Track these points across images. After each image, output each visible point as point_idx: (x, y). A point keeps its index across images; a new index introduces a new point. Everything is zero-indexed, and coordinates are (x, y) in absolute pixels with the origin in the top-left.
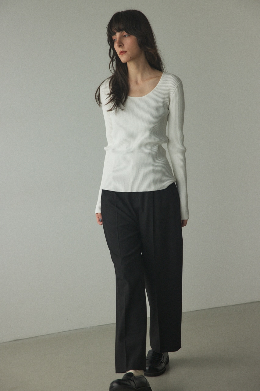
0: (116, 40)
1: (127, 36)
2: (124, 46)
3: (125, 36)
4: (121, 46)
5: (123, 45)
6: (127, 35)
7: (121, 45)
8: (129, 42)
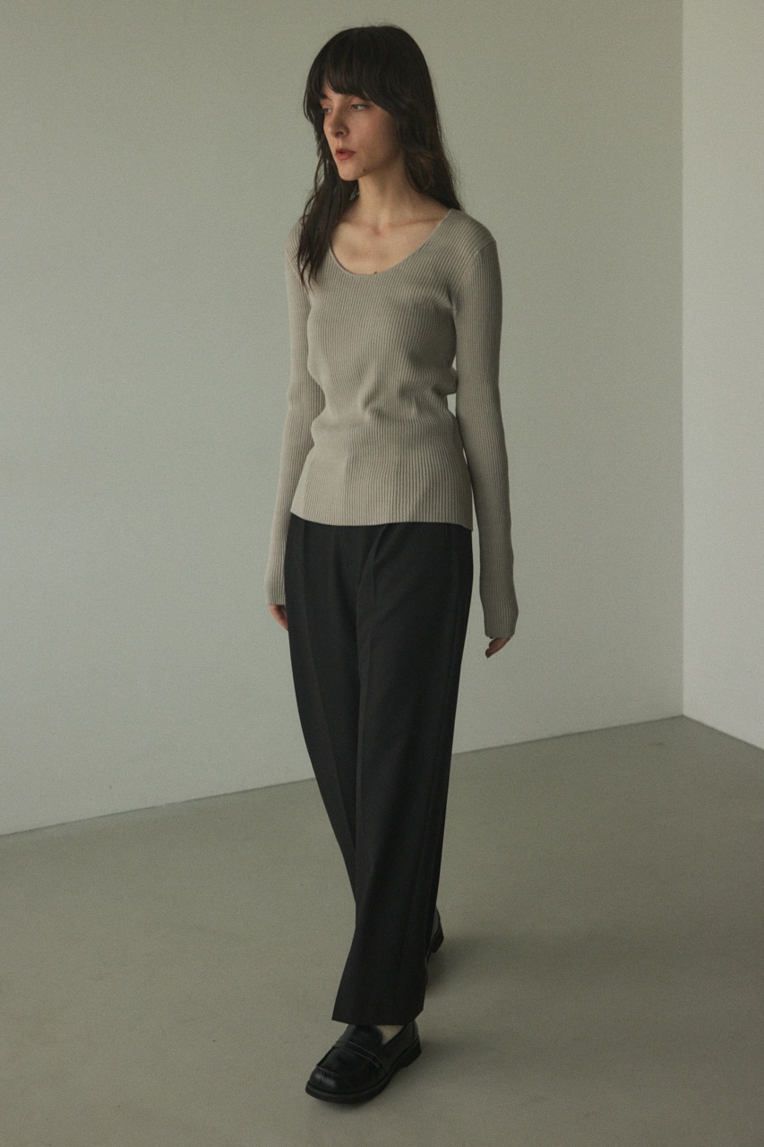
0: (329, 111)
1: (359, 108)
2: (350, 135)
3: (355, 106)
4: (342, 133)
5: (348, 132)
6: (361, 105)
7: (342, 130)
8: (366, 125)
